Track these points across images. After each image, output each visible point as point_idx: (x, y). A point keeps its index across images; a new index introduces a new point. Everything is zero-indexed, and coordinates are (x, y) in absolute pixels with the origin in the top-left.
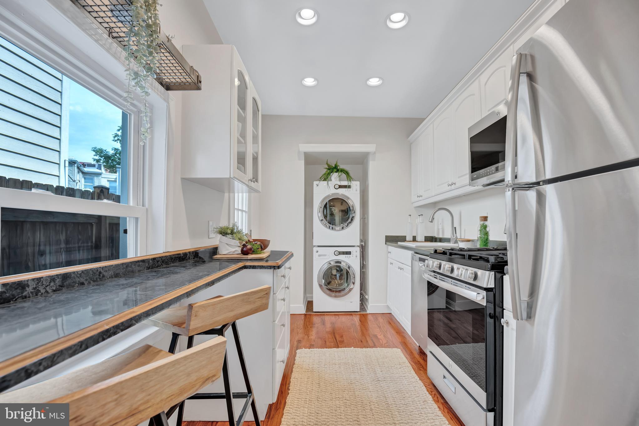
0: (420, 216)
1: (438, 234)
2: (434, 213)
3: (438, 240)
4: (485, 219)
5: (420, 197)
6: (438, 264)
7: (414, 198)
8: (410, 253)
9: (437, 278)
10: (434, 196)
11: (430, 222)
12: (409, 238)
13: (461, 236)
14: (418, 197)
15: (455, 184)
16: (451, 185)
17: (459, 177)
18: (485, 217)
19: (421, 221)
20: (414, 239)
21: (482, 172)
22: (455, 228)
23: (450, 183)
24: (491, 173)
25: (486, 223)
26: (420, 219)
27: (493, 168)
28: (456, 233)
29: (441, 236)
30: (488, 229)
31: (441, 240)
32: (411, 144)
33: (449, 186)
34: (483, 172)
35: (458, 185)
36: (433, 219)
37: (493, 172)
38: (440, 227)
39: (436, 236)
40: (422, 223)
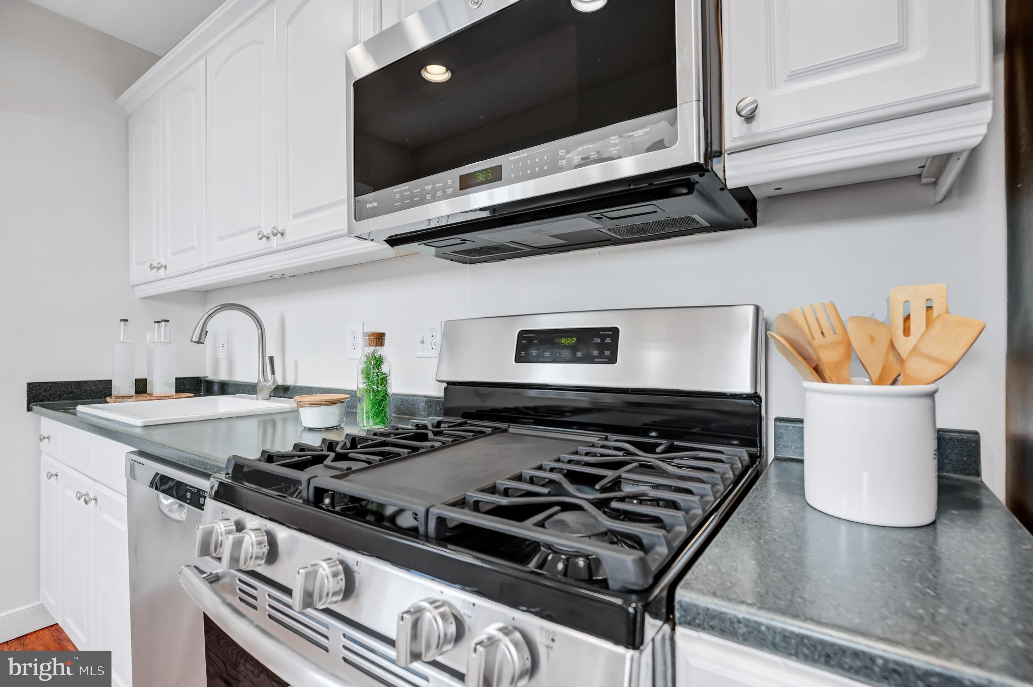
0: (158, 322)
1: (216, 371)
2: (206, 316)
3: (216, 388)
4: (379, 339)
5: (159, 268)
6: (260, 543)
7: (139, 273)
8: (121, 451)
9: (255, 608)
10: (209, 268)
11: (195, 342)
12: (123, 385)
13: (284, 379)
14: (152, 267)
15: (282, 234)
16: (268, 238)
17: (296, 216)
18: (380, 333)
19: (163, 339)
20: (141, 387)
21: (401, 192)
22: (271, 359)
23: (267, 231)
24: (439, 193)
25: (381, 351)
26: (159, 331)
27: (449, 182)
28: (273, 373)
29: (223, 377)
30: (385, 368)
31: (224, 388)
32: (129, 117)
33: (261, 239)
34: (406, 190)
35: (290, 238)
36: (204, 332)
37: (449, 191)
38: (222, 354)
39: (210, 377)
40: (169, 343)
